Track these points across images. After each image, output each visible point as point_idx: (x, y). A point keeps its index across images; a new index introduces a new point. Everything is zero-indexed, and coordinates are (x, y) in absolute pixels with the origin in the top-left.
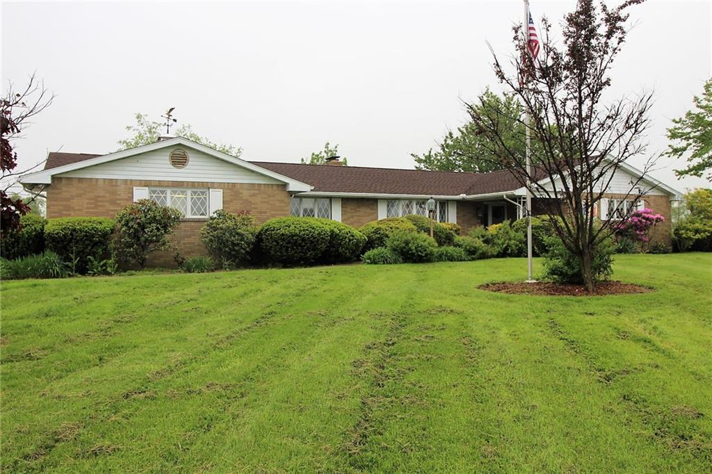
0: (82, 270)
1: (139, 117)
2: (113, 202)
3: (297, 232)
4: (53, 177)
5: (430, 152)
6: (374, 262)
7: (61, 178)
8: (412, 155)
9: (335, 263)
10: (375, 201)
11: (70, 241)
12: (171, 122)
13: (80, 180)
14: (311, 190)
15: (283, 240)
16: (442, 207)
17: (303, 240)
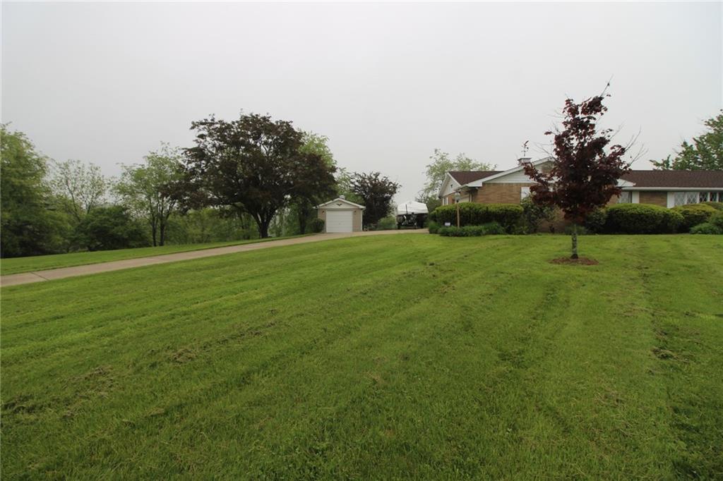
0: (509, 231)
1: (436, 151)
2: (511, 196)
3: (643, 212)
4: (484, 184)
5: (668, 158)
6: (704, 232)
7: (490, 184)
8: (651, 161)
9: (661, 233)
10: (665, 192)
11: (504, 217)
12: (526, 149)
13: (494, 184)
14: (634, 186)
15: (632, 217)
16: (713, 196)
17: (647, 217)
